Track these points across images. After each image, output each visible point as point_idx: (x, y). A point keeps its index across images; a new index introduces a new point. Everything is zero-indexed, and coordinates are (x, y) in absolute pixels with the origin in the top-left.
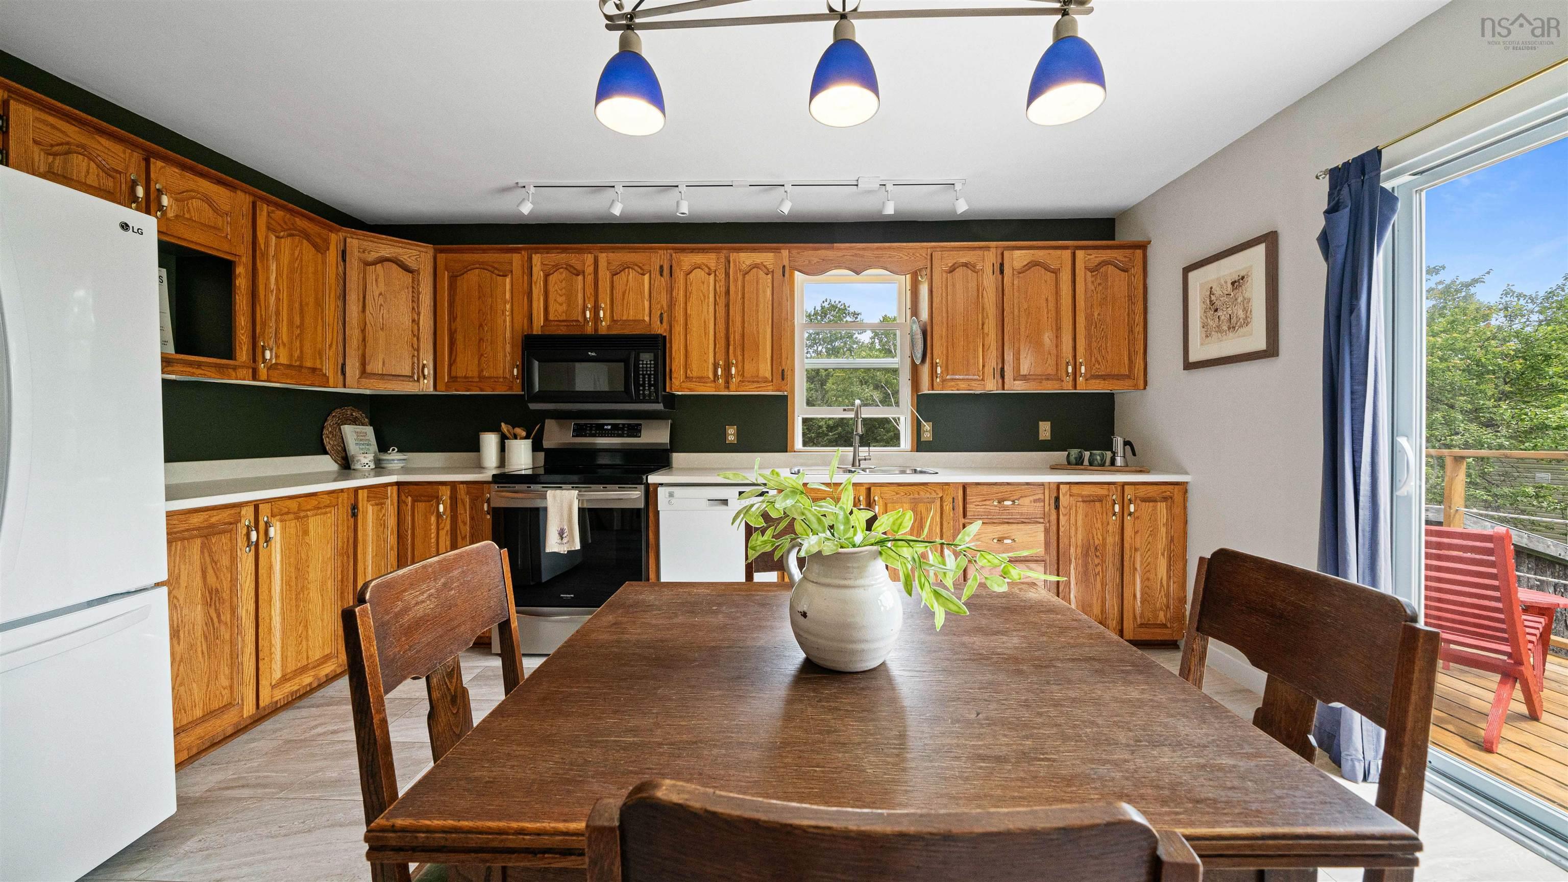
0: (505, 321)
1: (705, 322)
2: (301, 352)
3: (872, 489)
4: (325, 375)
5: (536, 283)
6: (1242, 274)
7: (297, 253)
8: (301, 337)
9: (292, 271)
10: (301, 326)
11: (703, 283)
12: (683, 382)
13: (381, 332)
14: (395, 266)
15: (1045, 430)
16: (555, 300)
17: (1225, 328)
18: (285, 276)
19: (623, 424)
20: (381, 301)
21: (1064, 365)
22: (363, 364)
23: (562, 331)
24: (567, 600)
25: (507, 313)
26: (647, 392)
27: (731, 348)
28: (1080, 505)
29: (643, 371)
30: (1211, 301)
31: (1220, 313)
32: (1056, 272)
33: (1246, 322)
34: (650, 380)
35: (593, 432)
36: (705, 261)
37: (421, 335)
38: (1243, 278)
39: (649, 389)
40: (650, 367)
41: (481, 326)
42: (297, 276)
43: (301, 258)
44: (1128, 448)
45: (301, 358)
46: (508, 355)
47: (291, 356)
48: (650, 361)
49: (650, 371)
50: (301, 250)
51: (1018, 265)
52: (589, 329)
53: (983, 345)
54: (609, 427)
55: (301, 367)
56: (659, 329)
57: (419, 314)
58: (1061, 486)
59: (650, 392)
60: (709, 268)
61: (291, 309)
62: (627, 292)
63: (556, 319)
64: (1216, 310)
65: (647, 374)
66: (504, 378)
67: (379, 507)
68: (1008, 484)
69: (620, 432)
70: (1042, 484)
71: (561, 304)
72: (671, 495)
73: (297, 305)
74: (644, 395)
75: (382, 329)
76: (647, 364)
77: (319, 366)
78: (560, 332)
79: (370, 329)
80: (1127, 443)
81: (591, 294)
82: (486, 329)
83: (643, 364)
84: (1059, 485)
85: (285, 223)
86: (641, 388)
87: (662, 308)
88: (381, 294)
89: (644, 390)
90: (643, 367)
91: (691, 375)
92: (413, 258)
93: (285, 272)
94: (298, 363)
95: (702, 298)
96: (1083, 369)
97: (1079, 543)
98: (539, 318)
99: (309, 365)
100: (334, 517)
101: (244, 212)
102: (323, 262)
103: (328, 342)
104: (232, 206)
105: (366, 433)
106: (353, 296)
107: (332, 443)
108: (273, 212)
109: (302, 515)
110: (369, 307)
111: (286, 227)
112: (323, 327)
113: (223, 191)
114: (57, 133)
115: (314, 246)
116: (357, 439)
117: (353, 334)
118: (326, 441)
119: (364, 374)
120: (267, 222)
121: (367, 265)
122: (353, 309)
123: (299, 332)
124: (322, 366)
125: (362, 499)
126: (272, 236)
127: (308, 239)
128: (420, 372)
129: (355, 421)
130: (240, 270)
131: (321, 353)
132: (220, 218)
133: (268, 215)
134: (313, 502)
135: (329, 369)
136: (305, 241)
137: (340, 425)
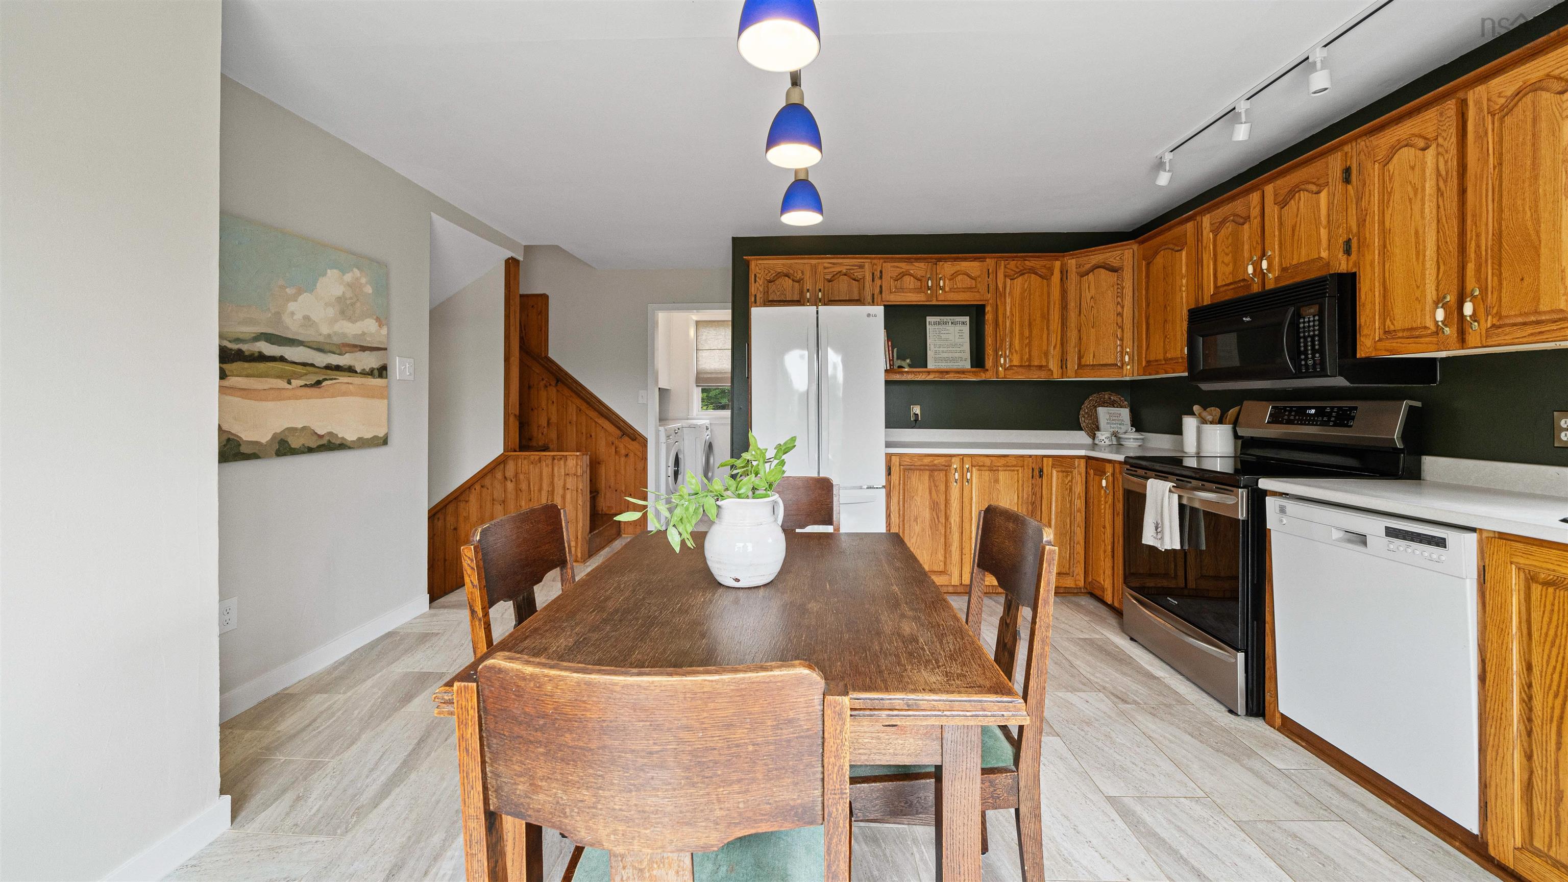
0: (1182, 298)
1: (1417, 233)
2: (1030, 355)
4: (1050, 370)
5: (1205, 248)
7: (1026, 286)
8: (1029, 345)
9: (1022, 299)
10: (1030, 337)
11: (1413, 168)
12: (1380, 340)
13: (1093, 330)
14: (1103, 270)
16: (1223, 262)
18: (1017, 305)
19: (1332, 408)
20: (1092, 304)
22: (1080, 358)
23: (1229, 296)
24: (1171, 605)
25: (1184, 289)
26: (1310, 362)
27: (1471, 267)
29: (1304, 332)
34: (1313, 345)
35: (1292, 418)
36: (1416, 131)
37: (1125, 327)
39: (1314, 357)
40: (1314, 326)
41: (1165, 307)
42: (1026, 302)
43: (1030, 288)
45: (1030, 360)
47: (1022, 359)
48: (1314, 316)
49: (1314, 331)
50: (1030, 282)
52: (1256, 288)
54: (1313, 411)
55: (1029, 366)
56: (1343, 265)
57: (1123, 307)
59: (1314, 361)
60: (1425, 138)
61: (1021, 326)
62: (1298, 225)
63: (1224, 283)
65: (1309, 336)
66: (1182, 358)
67: (1065, 474)
69: (1325, 419)
71: (1227, 265)
72: (1282, 510)
73: (1026, 323)
74: (1306, 365)
75: (1093, 327)
76: (1309, 322)
77: (1044, 364)
78: (1227, 298)
79: (1084, 329)
81: (1257, 243)
82: (1168, 309)
83: (1304, 322)
85: (1017, 268)
86: (1303, 357)
87: (1349, 230)
88: (1092, 298)
89: (1306, 359)
90: (1304, 327)
91: (1392, 328)
92: (1118, 259)
93: (1017, 302)
94: (1027, 364)
95: (1412, 195)
98: (1209, 286)
99: (1036, 364)
100: (1020, 475)
101: (990, 271)
102: (1049, 285)
103: (1053, 344)
104: (981, 271)
105: (1120, 414)
106: (1072, 305)
107: (1087, 421)
108: (1008, 264)
109: (994, 468)
110: (1084, 311)
111: (1018, 270)
112: (1048, 334)
113: (976, 264)
114: (898, 269)
115: (1040, 276)
116: (1110, 419)
117: (1073, 335)
118: (1082, 419)
119: (1080, 366)
120: (1005, 272)
121: (1082, 276)
122: (1072, 315)
123: (1028, 341)
124: (1048, 363)
125: (1047, 465)
126: (1008, 281)
127: (1036, 274)
128: (1122, 360)
129: (1113, 404)
130: (988, 309)
131: (1046, 354)
132: (974, 281)
133: (1005, 267)
134: (1003, 461)
135: (1054, 365)
136: (1033, 275)
137: (1096, 407)
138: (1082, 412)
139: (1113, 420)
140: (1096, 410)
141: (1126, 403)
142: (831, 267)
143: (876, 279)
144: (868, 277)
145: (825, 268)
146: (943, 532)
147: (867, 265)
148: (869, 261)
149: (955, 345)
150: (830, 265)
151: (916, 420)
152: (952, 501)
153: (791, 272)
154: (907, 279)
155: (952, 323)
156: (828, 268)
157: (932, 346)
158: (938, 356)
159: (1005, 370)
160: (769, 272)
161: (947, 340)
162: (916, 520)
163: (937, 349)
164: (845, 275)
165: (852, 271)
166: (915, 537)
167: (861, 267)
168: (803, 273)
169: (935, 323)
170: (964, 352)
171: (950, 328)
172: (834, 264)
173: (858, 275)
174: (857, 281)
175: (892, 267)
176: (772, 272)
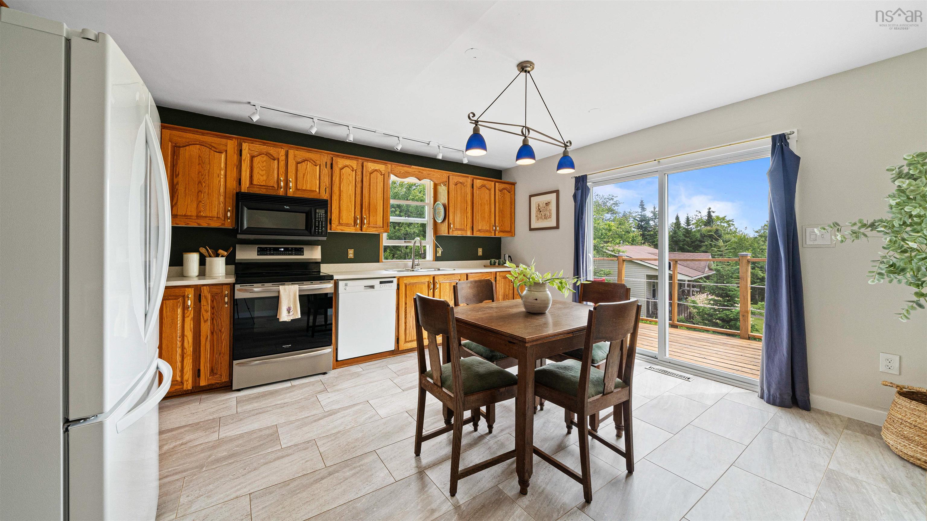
1: (350, 195)
3: (435, 277)
5: (244, 160)
6: (549, 201)
11: (350, 175)
12: (337, 226)
15: (480, 252)
16: (258, 173)
17: (543, 218)
19: (292, 248)
21: (492, 227)
23: (263, 191)
24: (287, 348)
26: (320, 231)
27: (363, 210)
28: (503, 279)
29: (318, 219)
30: (539, 208)
31: (542, 213)
32: (490, 190)
33: (550, 217)
34: (322, 224)
35: (272, 252)
36: (351, 164)
38: (549, 203)
39: (322, 229)
40: (323, 217)
44: (510, 258)
46: (221, 203)
48: (323, 214)
49: (323, 219)
51: (478, 185)
52: (281, 192)
53: (467, 217)
54: (283, 249)
58: (497, 273)
59: (322, 231)
60: (353, 168)
62: (306, 174)
63: (259, 184)
64: (540, 212)
65: (320, 221)
68: (481, 273)
69: (290, 252)
70: (491, 272)
71: (262, 176)
72: (346, 285)
74: (318, 231)
76: (321, 215)
78: (261, 192)
80: (509, 257)
81: (283, 172)
82: (204, 184)
83: (318, 215)
84: (496, 272)
86: (317, 228)
87: (326, 185)
89: (318, 229)
90: (318, 217)
91: (342, 222)
95: (349, 183)
96: (498, 228)
97: (502, 294)
98: (245, 182)
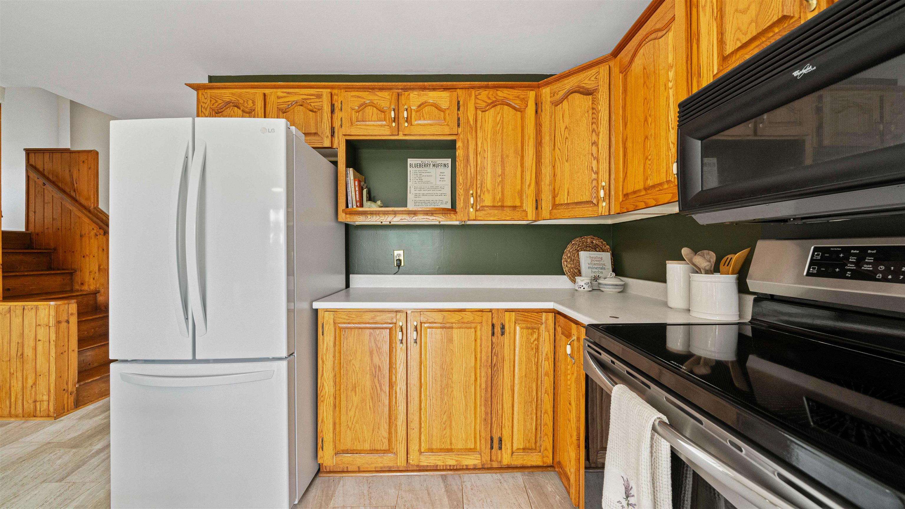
0: (668, 98)
2: (503, 195)
4: (524, 212)
7: (498, 119)
8: (502, 183)
9: (495, 133)
10: (503, 174)
13: (566, 164)
14: (577, 95)
18: (489, 140)
20: (567, 134)
22: (554, 197)
25: (670, 85)
37: (600, 157)
41: (646, 120)
42: (499, 137)
43: (503, 121)
45: (502, 200)
46: (671, 146)
47: (494, 199)
50: (502, 115)
55: (502, 207)
57: (598, 135)
61: (494, 163)
66: (668, 182)
67: (530, 331)
73: (499, 159)
75: (567, 161)
77: (518, 204)
79: (559, 165)
82: (651, 120)
85: (489, 98)
88: (566, 128)
92: (593, 79)
93: (489, 136)
94: (500, 204)
98: (710, 62)
99: (509, 204)
100: (479, 333)
101: (461, 103)
102: (523, 118)
103: (528, 183)
104: (451, 102)
105: (602, 258)
106: (546, 139)
107: (569, 266)
108: (479, 94)
109: (448, 325)
110: (558, 144)
111: (490, 101)
112: (522, 172)
113: (445, 94)
114: (359, 99)
115: (514, 108)
116: (591, 264)
117: (546, 171)
118: (564, 264)
119: (555, 206)
120: (475, 103)
121: (556, 106)
122: (547, 150)
123: (500, 179)
124: (522, 203)
125: (509, 320)
126: (479, 112)
127: (509, 105)
128: (597, 197)
129: (595, 248)
130: (459, 144)
131: (521, 193)
132: (442, 113)
133: (476, 98)
134: (457, 316)
135: (529, 206)
136: (506, 107)
137: (578, 251)
138: (564, 257)
139: (595, 264)
140: (578, 255)
141: (608, 247)
142: (285, 97)
143: (337, 110)
144: (327, 108)
145: (279, 98)
146: (387, 402)
147: (324, 96)
148: (329, 90)
149: (436, 188)
150: (285, 95)
151: (399, 266)
152: (398, 365)
153: (241, 101)
154: (369, 110)
155: (434, 165)
156: (282, 97)
157: (412, 189)
158: (418, 199)
159: (477, 211)
160: (217, 101)
161: (428, 182)
162: (354, 388)
163: (417, 192)
164: (301, 105)
165: (308, 101)
166: (353, 410)
167: (319, 96)
168: (253, 102)
169: (416, 166)
170: (445, 195)
171: (432, 170)
172: (288, 93)
173: (315, 104)
174: (315, 112)
175: (352, 96)
176: (220, 101)
